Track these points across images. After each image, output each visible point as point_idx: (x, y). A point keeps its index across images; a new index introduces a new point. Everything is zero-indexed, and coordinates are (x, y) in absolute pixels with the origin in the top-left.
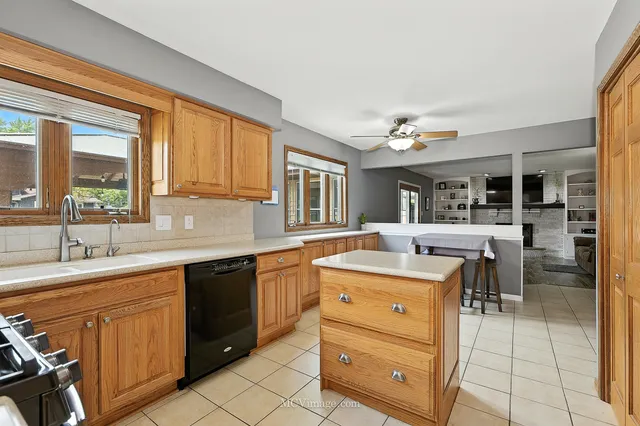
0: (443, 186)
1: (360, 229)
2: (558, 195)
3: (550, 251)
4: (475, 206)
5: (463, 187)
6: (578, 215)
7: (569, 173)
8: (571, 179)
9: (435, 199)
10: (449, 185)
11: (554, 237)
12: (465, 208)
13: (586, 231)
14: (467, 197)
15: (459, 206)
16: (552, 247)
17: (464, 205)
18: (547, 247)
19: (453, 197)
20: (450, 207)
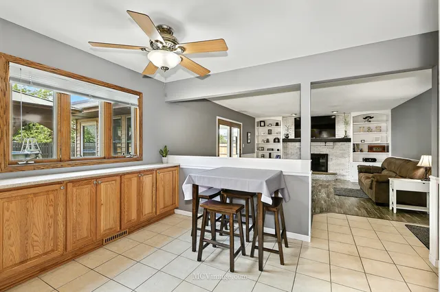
0: (262, 124)
1: (162, 163)
2: (346, 132)
3: (340, 175)
4: (287, 140)
5: (277, 124)
6: (360, 147)
7: (354, 114)
8: (355, 119)
9: (256, 134)
10: (267, 123)
11: (343, 164)
12: (279, 142)
13: (366, 160)
14: (280, 133)
15: (275, 139)
16: (342, 172)
17: (278, 139)
18: (338, 172)
19: (270, 132)
20: (268, 141)
